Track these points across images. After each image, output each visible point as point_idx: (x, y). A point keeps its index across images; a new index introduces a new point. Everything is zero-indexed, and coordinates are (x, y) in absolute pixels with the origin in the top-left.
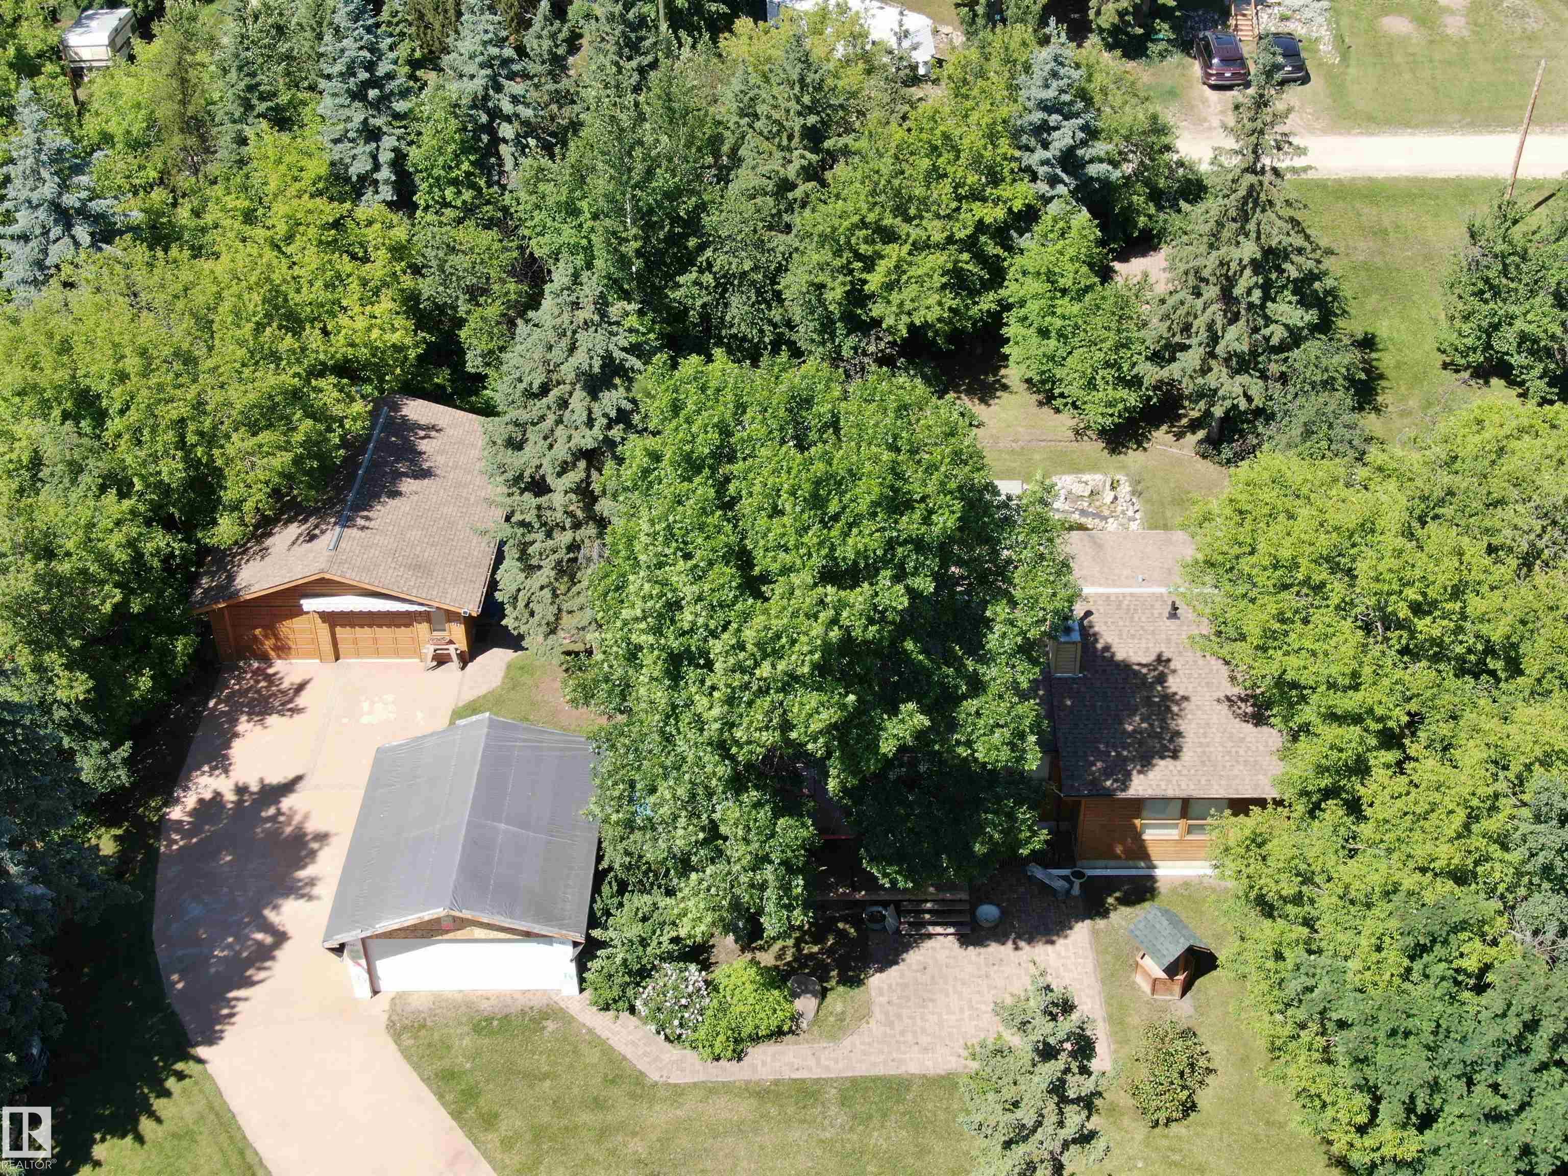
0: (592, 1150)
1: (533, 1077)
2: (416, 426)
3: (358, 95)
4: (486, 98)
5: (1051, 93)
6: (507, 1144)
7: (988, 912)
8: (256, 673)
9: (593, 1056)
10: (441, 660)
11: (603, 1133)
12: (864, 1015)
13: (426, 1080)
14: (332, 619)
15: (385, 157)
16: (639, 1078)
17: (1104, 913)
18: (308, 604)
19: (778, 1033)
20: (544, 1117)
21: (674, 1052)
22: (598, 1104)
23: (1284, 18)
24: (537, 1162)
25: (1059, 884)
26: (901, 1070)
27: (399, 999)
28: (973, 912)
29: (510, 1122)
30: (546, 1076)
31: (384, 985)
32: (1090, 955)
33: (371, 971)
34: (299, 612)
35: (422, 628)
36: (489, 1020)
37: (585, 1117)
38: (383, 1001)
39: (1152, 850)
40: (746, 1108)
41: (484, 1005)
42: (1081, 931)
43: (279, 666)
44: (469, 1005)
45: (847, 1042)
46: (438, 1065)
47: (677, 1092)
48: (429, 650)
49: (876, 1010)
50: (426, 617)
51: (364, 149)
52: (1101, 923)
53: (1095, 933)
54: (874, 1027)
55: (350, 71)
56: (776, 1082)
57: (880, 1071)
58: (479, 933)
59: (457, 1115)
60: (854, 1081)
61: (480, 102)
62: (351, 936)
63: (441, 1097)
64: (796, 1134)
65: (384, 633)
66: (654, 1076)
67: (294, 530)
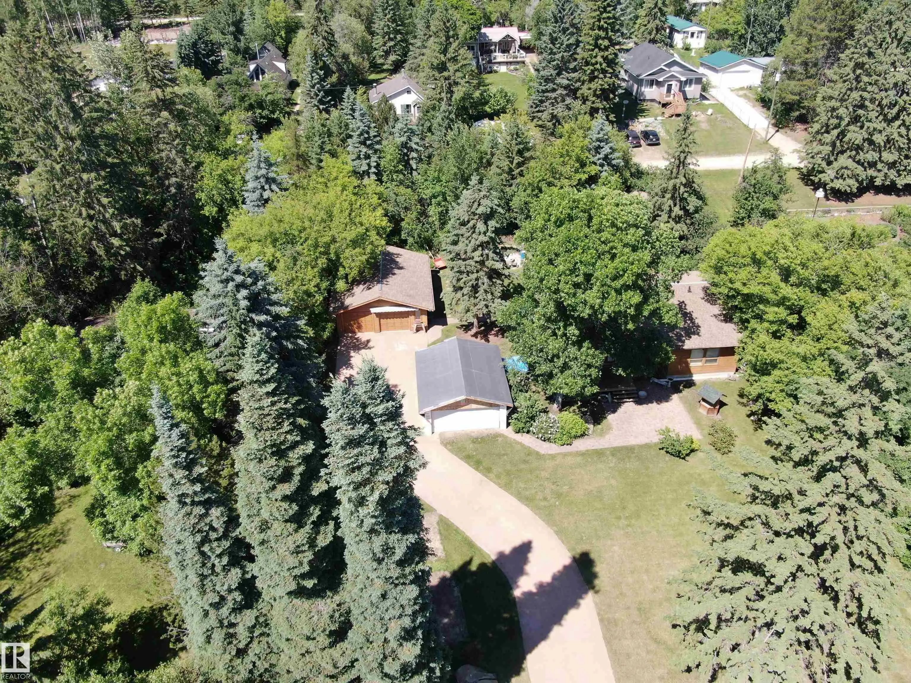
0: (529, 476)
1: (500, 456)
2: (393, 254)
3: (363, 143)
4: (407, 143)
5: (601, 135)
6: (498, 477)
7: (642, 393)
8: (351, 337)
9: (518, 447)
10: (418, 330)
11: (531, 471)
12: (610, 428)
13: (461, 459)
14: (380, 316)
15: (374, 164)
16: (537, 453)
17: (680, 391)
18: (373, 310)
19: (583, 435)
20: (509, 467)
21: (546, 444)
22: (525, 462)
23: (646, 126)
24: (511, 481)
25: (664, 383)
26: (630, 444)
27: (441, 435)
28: (637, 393)
29: (496, 470)
30: (504, 455)
31: (437, 430)
32: (681, 405)
33: (432, 424)
34: (370, 313)
35: (412, 317)
36: (477, 439)
37: (523, 466)
38: (436, 436)
39: (692, 371)
40: (579, 459)
41: (473, 434)
42: (675, 397)
43: (359, 335)
44: (467, 435)
45: (607, 437)
46: (464, 454)
47: (553, 457)
48: (415, 326)
49: (614, 427)
50: (413, 313)
51: (364, 162)
52: (681, 395)
53: (680, 398)
54: (615, 432)
55: (361, 134)
56: (587, 451)
57: (623, 444)
58: (474, 406)
59: (477, 469)
60: (614, 448)
61: (404, 145)
62: (427, 410)
63: (468, 464)
64: (600, 466)
65: (397, 321)
66: (542, 452)
67: (361, 287)
